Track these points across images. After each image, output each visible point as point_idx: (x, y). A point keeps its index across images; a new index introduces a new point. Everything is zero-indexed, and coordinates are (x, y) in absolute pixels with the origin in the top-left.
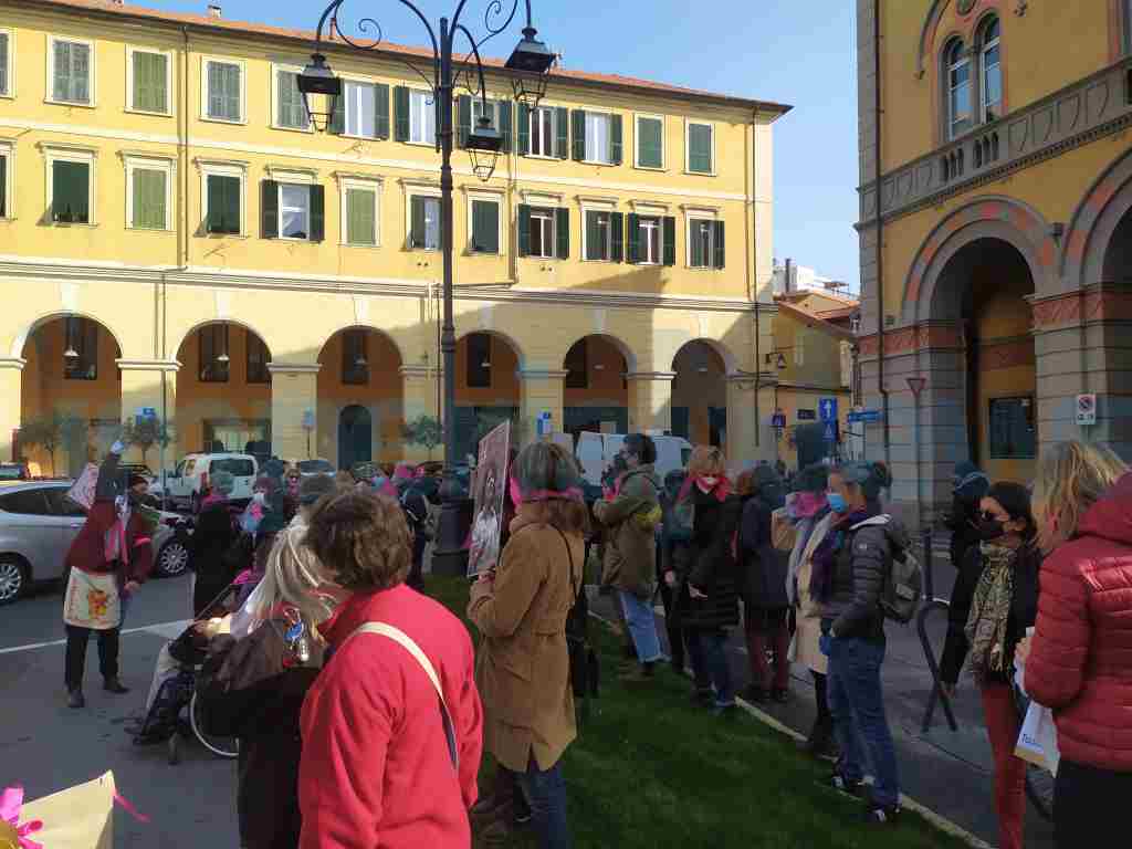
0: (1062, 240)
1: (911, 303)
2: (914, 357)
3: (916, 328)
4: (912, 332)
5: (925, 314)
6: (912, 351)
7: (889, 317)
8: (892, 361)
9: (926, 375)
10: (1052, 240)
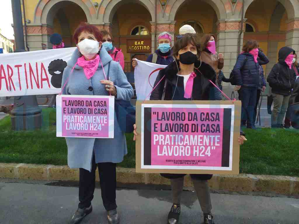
0: (98, 8)
1: (38, 17)
2: (41, 36)
3: (42, 26)
4: (40, 28)
5: (44, 22)
6: (41, 35)
7: (29, 20)
8: (31, 37)
9: (46, 43)
10: (95, 7)
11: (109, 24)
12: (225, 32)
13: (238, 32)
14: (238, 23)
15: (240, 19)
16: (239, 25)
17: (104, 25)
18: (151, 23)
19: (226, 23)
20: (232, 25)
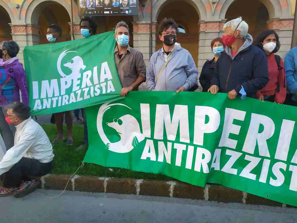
11: (31, 25)
12: (138, 34)
13: (150, 34)
14: (149, 26)
15: (150, 22)
16: (150, 27)
17: (26, 26)
18: (69, 24)
19: (138, 25)
20: (144, 27)
